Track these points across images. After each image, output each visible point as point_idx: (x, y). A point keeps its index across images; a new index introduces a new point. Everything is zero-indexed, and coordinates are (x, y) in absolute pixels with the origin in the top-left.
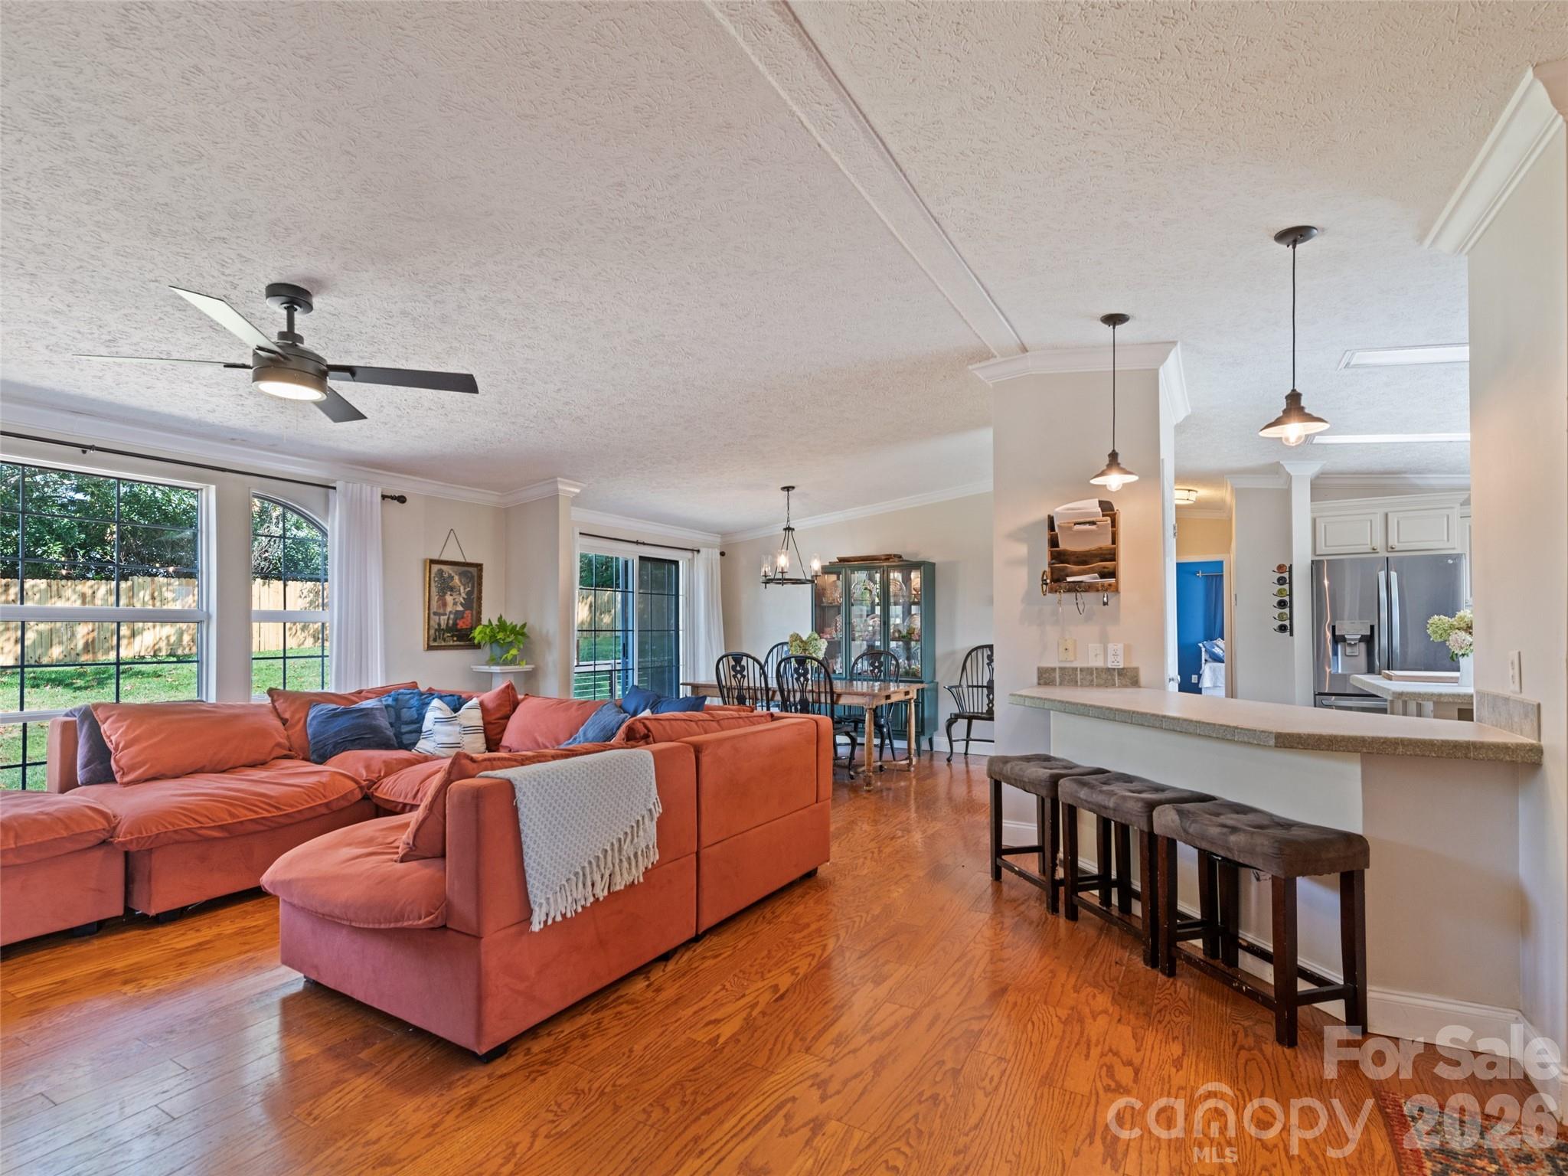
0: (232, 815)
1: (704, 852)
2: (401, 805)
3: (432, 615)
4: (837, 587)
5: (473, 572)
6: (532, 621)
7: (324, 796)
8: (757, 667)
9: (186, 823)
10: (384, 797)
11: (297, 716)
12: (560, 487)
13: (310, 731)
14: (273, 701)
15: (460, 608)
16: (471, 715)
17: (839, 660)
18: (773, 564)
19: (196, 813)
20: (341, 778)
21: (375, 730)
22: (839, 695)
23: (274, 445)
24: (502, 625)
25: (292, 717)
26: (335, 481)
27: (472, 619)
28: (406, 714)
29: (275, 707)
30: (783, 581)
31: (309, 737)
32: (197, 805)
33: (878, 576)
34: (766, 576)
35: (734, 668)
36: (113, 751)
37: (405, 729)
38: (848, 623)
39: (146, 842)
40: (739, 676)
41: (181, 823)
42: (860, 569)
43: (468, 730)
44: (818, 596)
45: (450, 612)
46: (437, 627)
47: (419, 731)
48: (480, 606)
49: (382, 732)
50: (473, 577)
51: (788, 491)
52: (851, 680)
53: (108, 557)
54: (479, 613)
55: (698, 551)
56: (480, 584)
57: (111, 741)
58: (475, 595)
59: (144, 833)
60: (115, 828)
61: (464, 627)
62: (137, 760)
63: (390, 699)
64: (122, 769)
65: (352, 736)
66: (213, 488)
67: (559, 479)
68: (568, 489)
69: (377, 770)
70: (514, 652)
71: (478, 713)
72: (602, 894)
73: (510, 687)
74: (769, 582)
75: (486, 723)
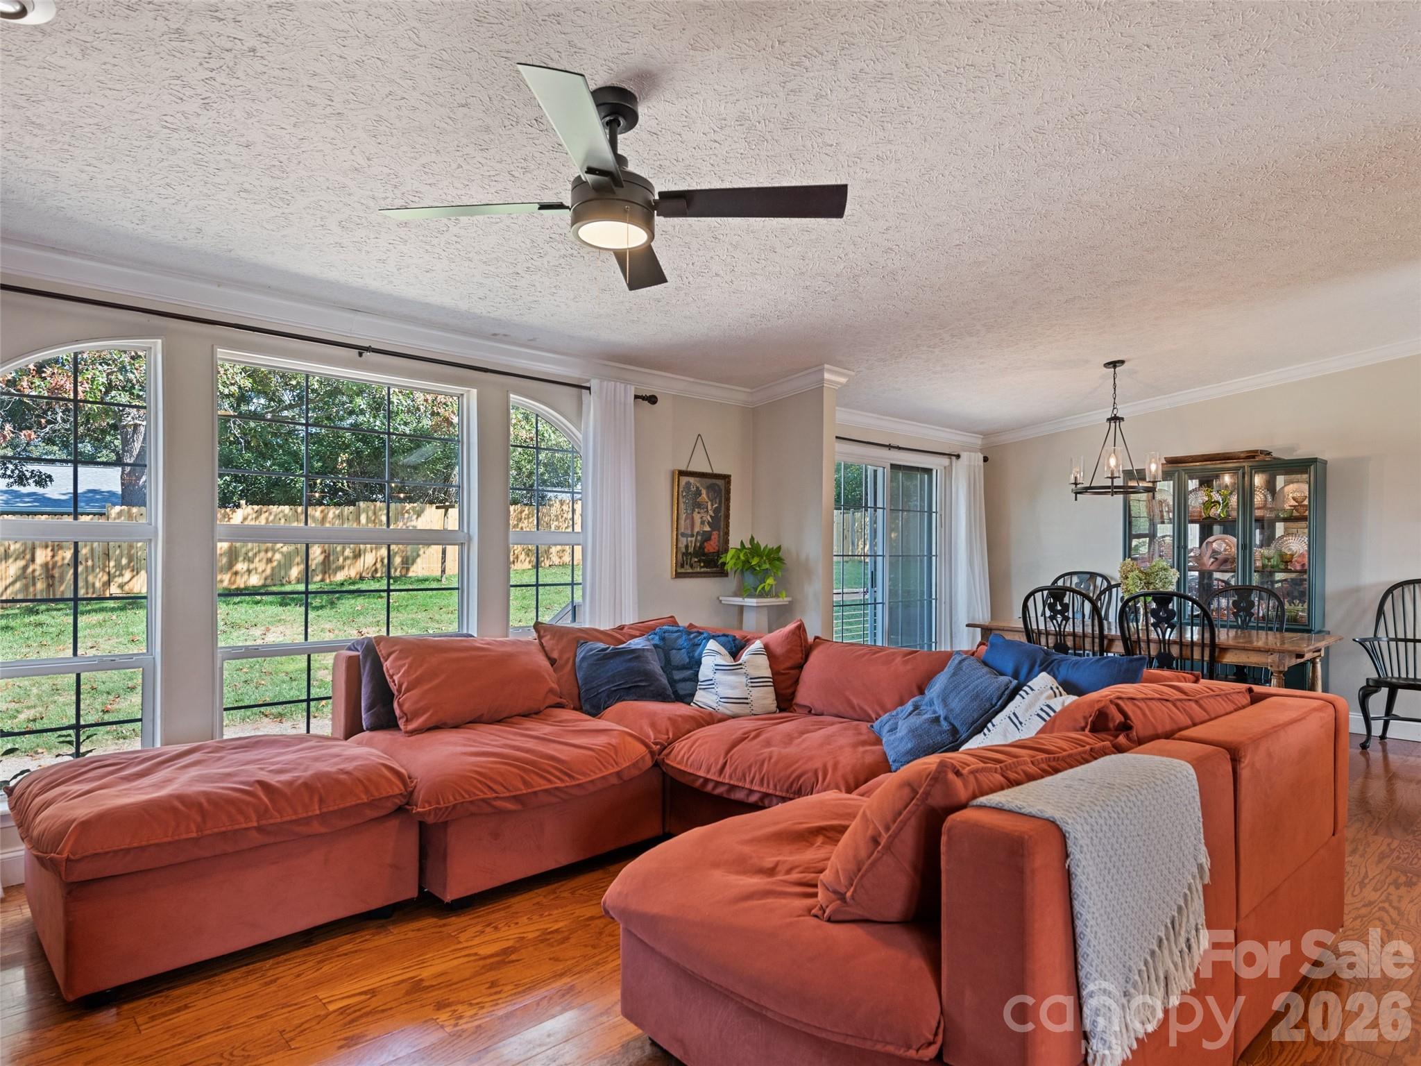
0: (525, 782)
1: (1241, 928)
2: (701, 780)
3: (680, 536)
5: (719, 485)
6: (788, 544)
7: (616, 764)
9: (482, 791)
10: (679, 767)
11: (565, 656)
12: (827, 376)
13: (579, 675)
14: (540, 637)
15: (707, 528)
16: (755, 661)
19: (491, 779)
20: (629, 739)
21: (649, 676)
22: (1224, 650)
23: (534, 340)
24: (755, 550)
25: (560, 657)
26: (588, 381)
27: (719, 541)
28: (680, 657)
29: (541, 644)
31: (580, 682)
32: (490, 769)
34: (1076, 484)
35: (1052, 607)
36: (396, 693)
37: (678, 675)
39: (443, 814)
40: (1059, 618)
41: (478, 793)
43: (755, 681)
45: (698, 532)
46: (684, 550)
47: (695, 679)
48: (727, 525)
49: (658, 680)
50: (720, 490)
51: (1115, 367)
53: (340, 485)
54: (727, 534)
55: (958, 456)
56: (728, 500)
57: (394, 681)
58: (722, 513)
59: (442, 803)
60: (412, 793)
61: (712, 550)
62: (422, 704)
63: (657, 638)
64: (406, 714)
65: (626, 683)
66: (474, 392)
67: (826, 366)
68: (833, 377)
69: (664, 731)
70: (770, 581)
71: (763, 661)
73: (801, 628)
74: (1086, 490)
75: (775, 673)
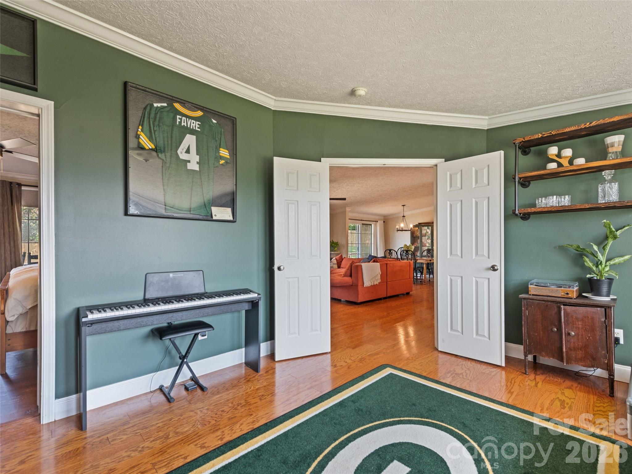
1: (388, 282)
4: (418, 231)
6: (339, 241)
8: (395, 253)
12: (347, 209)
17: (419, 252)
18: (399, 226)
22: (417, 260)
24: (333, 242)
30: (402, 230)
33: (430, 228)
35: (389, 253)
38: (421, 241)
40: (390, 255)
42: (425, 226)
43: (334, 264)
44: (413, 234)
51: (404, 206)
52: (422, 257)
55: (377, 221)
67: (347, 207)
70: (336, 248)
71: (335, 261)
72: (373, 285)
73: (341, 256)
74: (398, 230)
75: (337, 263)
